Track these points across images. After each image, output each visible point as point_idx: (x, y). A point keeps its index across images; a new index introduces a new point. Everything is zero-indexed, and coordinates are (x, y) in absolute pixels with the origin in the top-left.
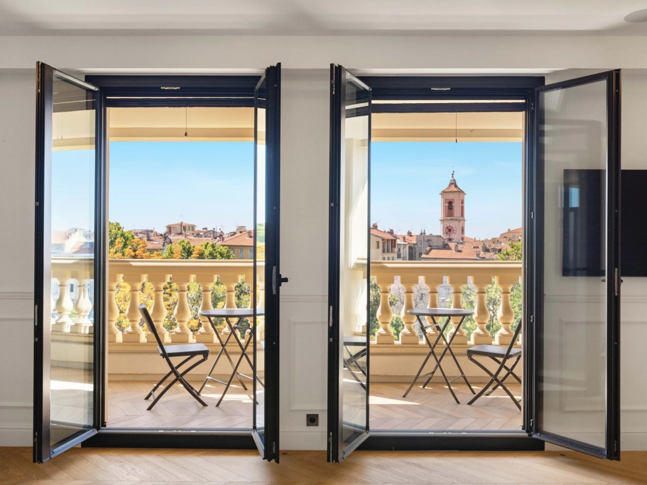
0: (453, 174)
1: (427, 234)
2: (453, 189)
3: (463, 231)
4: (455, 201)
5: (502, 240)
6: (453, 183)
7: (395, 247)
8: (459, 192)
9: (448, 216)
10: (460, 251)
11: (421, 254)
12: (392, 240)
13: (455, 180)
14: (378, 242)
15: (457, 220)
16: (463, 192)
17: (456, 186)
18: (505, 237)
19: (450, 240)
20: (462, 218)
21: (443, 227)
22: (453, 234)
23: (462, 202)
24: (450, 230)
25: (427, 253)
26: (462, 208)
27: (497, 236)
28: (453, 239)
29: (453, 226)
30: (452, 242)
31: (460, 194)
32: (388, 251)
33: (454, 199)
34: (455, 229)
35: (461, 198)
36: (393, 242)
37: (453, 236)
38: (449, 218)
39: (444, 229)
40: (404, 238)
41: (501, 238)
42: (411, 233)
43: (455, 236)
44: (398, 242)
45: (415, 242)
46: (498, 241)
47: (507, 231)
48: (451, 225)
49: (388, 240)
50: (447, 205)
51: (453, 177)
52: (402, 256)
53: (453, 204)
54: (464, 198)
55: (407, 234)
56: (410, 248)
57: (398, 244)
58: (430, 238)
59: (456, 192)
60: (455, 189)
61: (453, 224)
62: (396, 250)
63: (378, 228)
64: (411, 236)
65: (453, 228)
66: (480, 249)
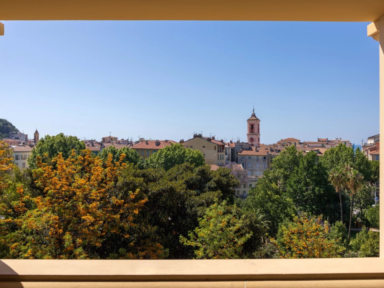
0: (253, 110)
1: (241, 142)
2: (254, 118)
3: (259, 140)
4: (255, 125)
5: (279, 145)
6: (254, 115)
7: (224, 149)
8: (257, 120)
9: (251, 133)
10: (258, 151)
11: (237, 153)
12: (222, 145)
13: (254, 114)
14: (215, 147)
15: (256, 134)
16: (259, 120)
17: (255, 117)
18: (279, 143)
19: (252, 145)
20: (258, 134)
21: (249, 138)
22: (254, 142)
23: (259, 125)
24: (252, 140)
25: (241, 152)
26: (259, 128)
27: (276, 143)
28: (254, 145)
29: (254, 138)
30: (253, 146)
31: (257, 121)
32: (220, 152)
33: (254, 124)
34: (255, 139)
35: (258, 123)
36: (223, 146)
37: (254, 143)
38: (252, 133)
39: (249, 139)
40: (229, 144)
41: (278, 144)
42: (232, 141)
43: (255, 143)
44: (226, 146)
45: (234, 147)
46: (276, 145)
47: (280, 140)
48: (253, 137)
49: (220, 145)
50: (251, 126)
51: (253, 112)
52: (228, 154)
53: (254, 126)
54: (259, 123)
55: (229, 142)
56: (232, 149)
57: (226, 147)
58: (242, 144)
59: (255, 120)
60: (255, 118)
61: (254, 137)
62: (225, 150)
63: (215, 139)
64: (232, 143)
65: (254, 139)
66: (269, 150)
